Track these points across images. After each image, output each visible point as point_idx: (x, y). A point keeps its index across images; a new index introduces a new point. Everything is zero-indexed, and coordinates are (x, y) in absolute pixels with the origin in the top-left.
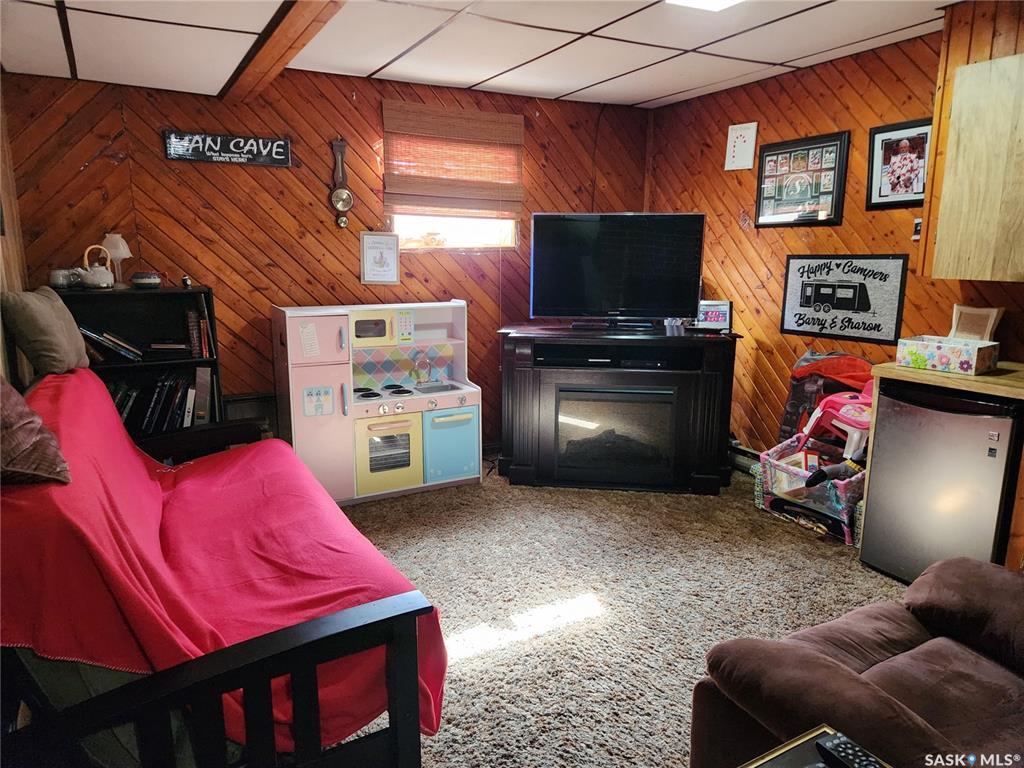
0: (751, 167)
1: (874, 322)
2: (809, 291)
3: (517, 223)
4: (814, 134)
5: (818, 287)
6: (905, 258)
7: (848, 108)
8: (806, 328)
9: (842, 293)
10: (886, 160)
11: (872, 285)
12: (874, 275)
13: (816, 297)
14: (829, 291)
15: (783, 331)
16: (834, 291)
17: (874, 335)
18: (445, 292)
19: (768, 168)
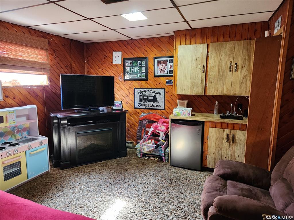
0: (121, 64)
1: (159, 104)
2: (141, 97)
3: (48, 76)
4: (138, 57)
5: (143, 96)
6: (165, 89)
7: (147, 51)
8: (141, 107)
9: (150, 98)
10: (158, 65)
11: (157, 95)
12: (158, 93)
13: (143, 99)
14: (147, 97)
15: (135, 108)
16: (148, 97)
17: (159, 108)
18: (22, 102)
19: (126, 64)
